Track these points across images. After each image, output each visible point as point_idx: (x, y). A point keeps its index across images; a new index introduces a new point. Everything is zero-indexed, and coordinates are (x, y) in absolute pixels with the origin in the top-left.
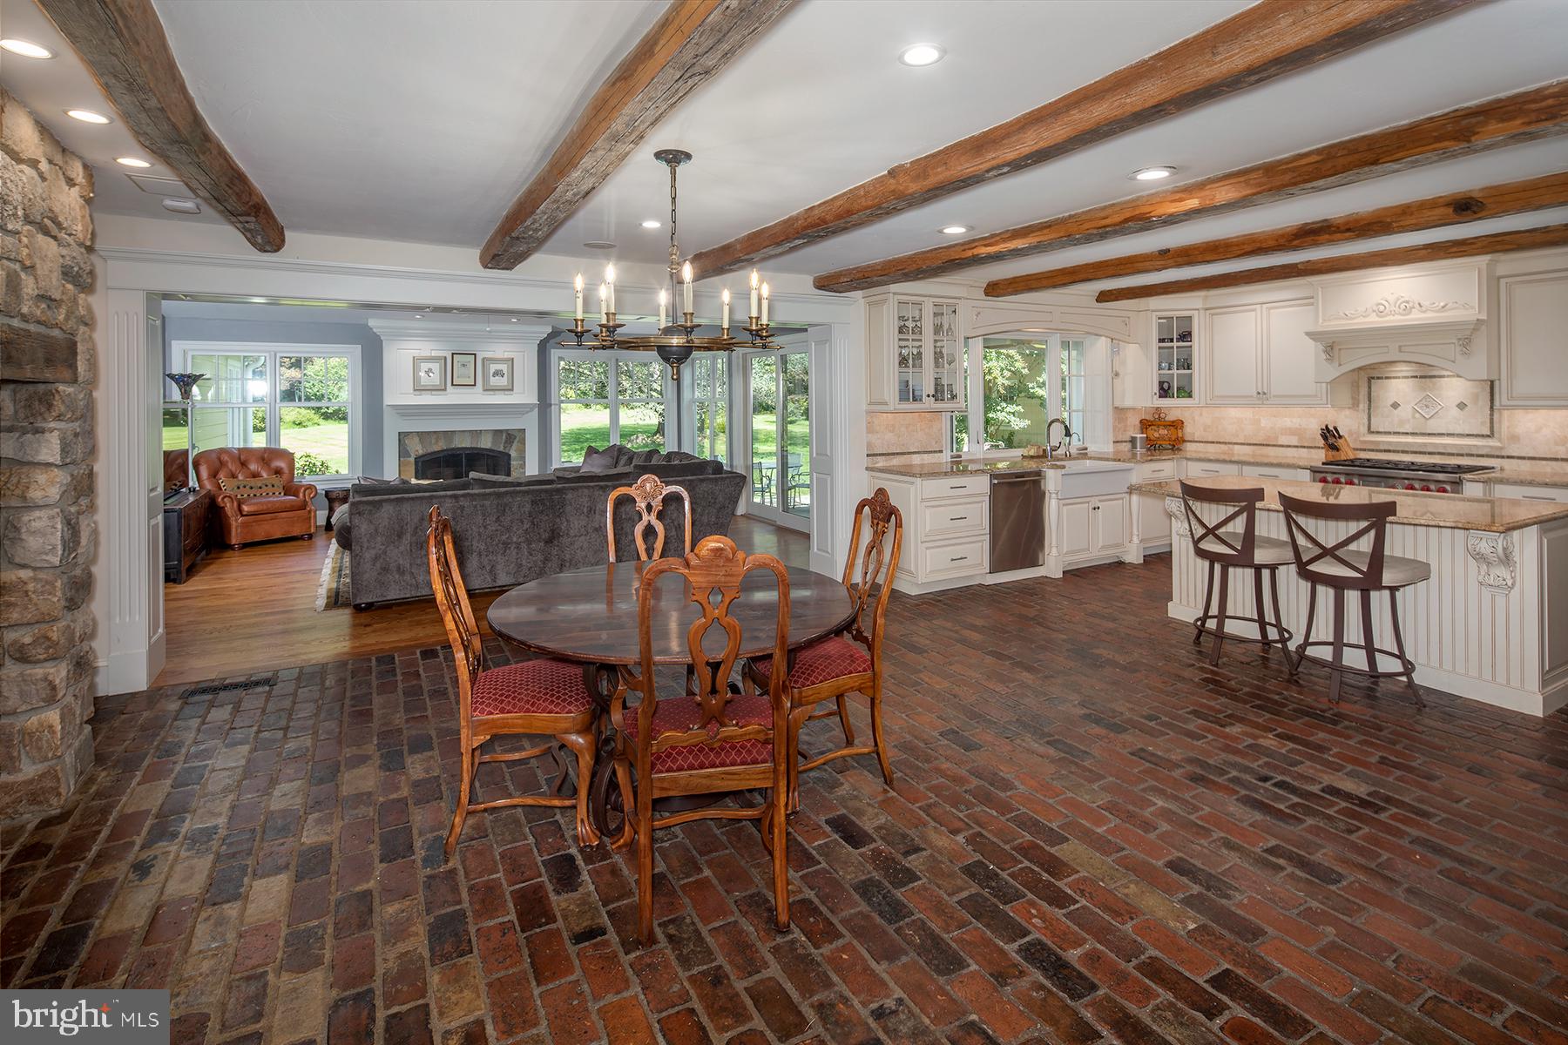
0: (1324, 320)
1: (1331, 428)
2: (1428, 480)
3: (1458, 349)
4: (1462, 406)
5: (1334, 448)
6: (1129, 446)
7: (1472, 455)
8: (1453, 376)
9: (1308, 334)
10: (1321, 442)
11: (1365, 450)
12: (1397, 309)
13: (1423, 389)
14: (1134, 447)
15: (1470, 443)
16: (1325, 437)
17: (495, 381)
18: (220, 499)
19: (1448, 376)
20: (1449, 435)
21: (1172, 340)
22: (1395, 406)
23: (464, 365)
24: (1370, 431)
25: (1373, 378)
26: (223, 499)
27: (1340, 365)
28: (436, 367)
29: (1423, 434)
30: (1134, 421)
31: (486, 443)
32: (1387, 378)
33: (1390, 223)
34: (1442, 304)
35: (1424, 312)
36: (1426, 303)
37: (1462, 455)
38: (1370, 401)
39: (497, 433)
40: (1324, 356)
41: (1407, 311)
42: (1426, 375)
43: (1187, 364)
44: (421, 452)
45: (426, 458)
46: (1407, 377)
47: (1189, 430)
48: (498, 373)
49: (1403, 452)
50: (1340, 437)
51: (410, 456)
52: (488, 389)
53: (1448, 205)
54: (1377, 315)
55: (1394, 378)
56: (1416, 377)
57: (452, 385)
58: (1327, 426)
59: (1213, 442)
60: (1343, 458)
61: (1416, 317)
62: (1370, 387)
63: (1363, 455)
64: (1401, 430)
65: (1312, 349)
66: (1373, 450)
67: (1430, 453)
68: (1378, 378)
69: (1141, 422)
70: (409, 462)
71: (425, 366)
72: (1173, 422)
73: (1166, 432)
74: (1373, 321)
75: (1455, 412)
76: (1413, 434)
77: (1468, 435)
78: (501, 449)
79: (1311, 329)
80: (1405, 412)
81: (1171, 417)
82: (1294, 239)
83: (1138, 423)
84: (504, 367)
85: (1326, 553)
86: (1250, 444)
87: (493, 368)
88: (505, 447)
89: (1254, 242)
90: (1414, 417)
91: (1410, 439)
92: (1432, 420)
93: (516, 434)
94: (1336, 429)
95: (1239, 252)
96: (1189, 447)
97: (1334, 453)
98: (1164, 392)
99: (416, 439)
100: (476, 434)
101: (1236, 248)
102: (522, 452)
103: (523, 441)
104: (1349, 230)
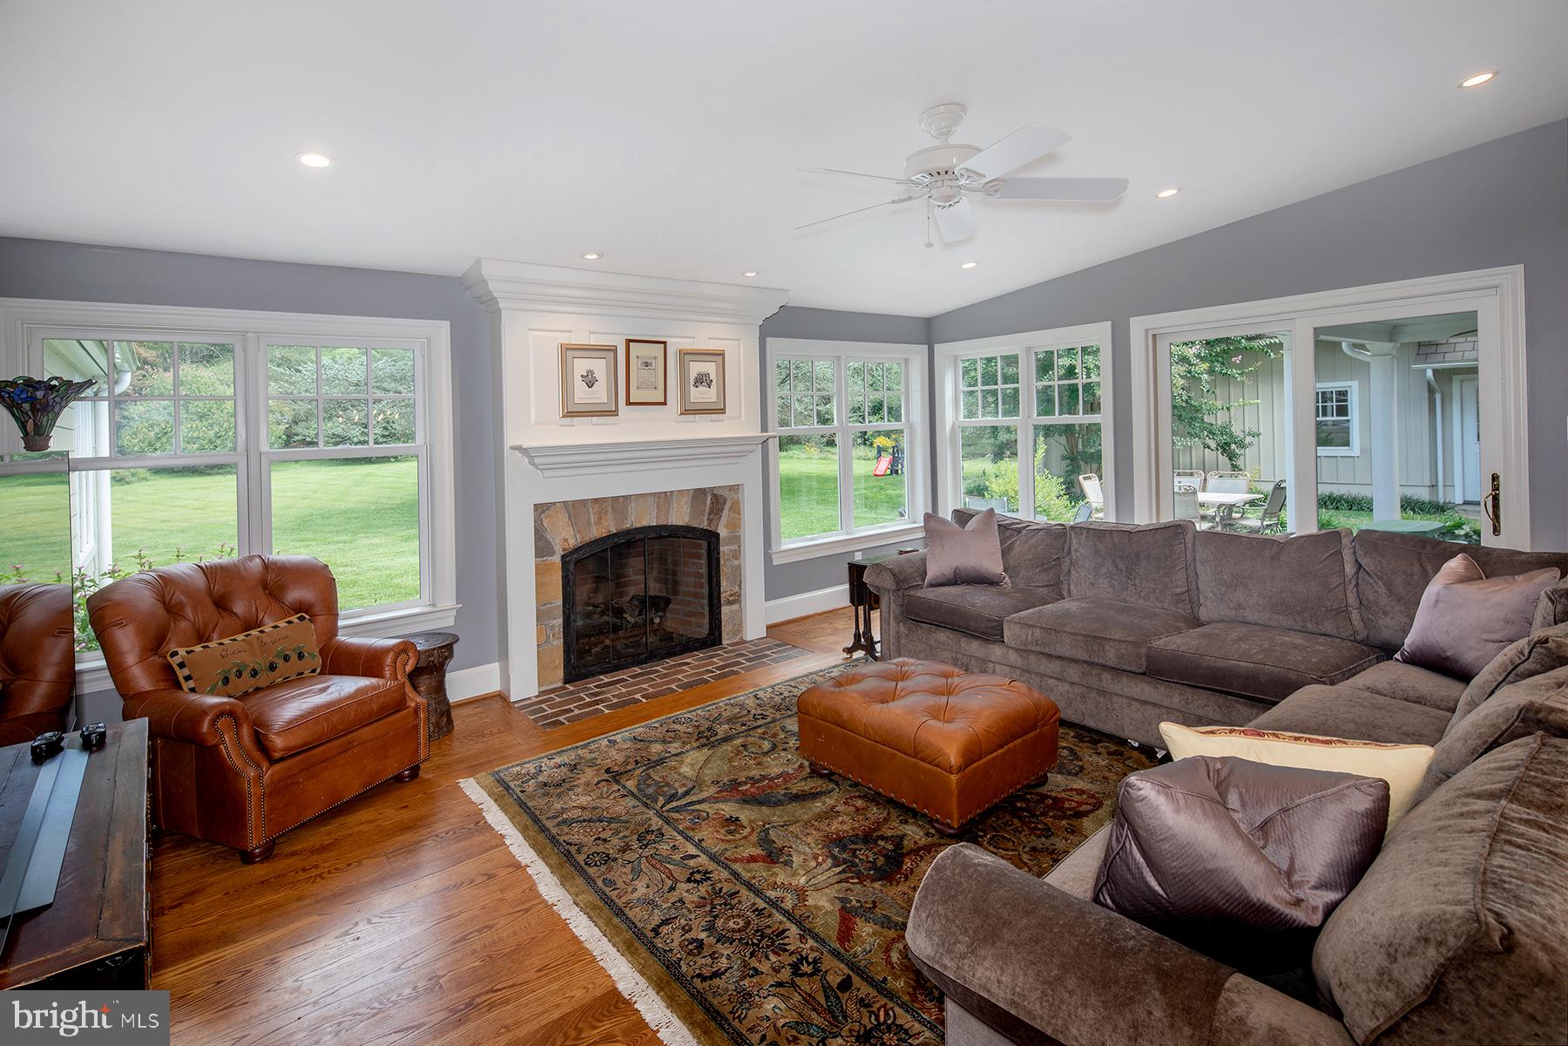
17: (699, 395)
18: (205, 727)
23: (647, 364)
26: (213, 723)
28: (599, 367)
31: (679, 516)
39: (699, 494)
44: (573, 543)
45: (580, 555)
48: (702, 380)
51: (553, 553)
52: (689, 411)
57: (629, 403)
70: (553, 564)
71: (581, 366)
78: (705, 525)
84: (710, 368)
87: (696, 368)
88: (710, 521)
93: (726, 494)
99: (563, 518)
100: (664, 498)
102: (735, 525)
103: (736, 509)
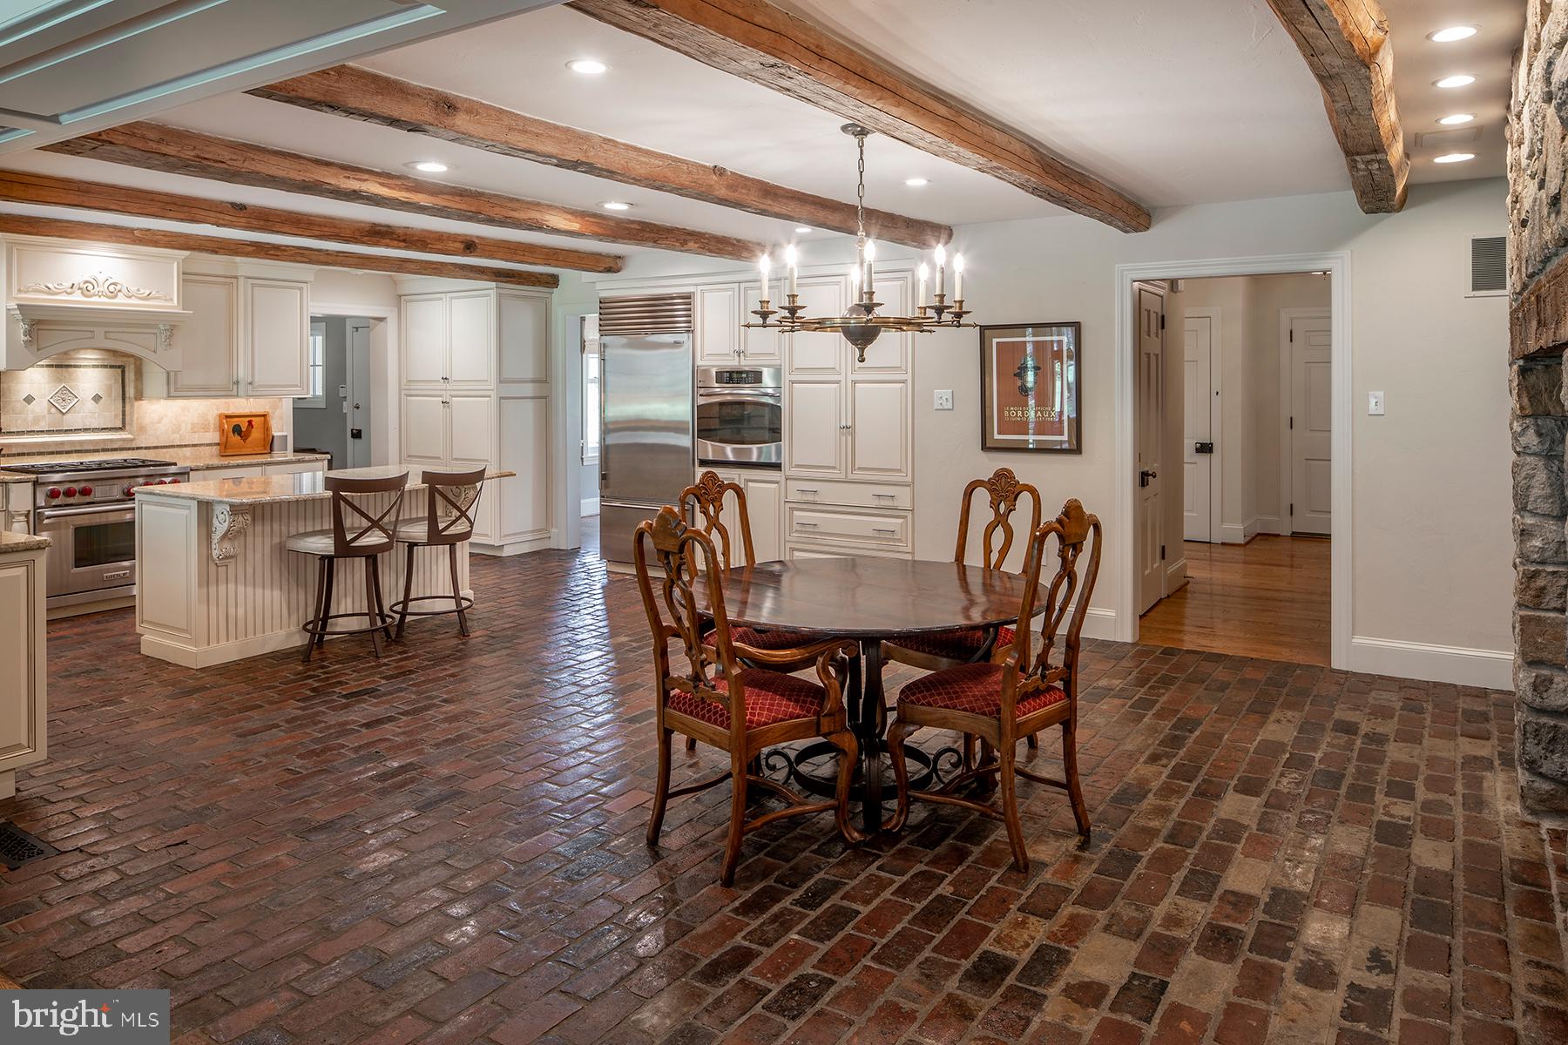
0: (19, 291)
3: (161, 339)
4: (97, 398)
12: (104, 291)
13: (59, 380)
15: (102, 437)
19: (85, 366)
20: (85, 430)
22: (29, 400)
29: (60, 432)
33: (428, 244)
34: (148, 292)
35: (130, 298)
36: (133, 289)
40: (23, 337)
41: (114, 295)
49: (39, 454)
53: (462, 242)
54: (85, 295)
61: (123, 303)
64: (37, 428)
67: (67, 453)
74: (78, 299)
75: (90, 404)
76: (49, 431)
77: (105, 429)
80: (40, 407)
89: (335, 227)
90: (50, 412)
91: (46, 438)
95: (317, 233)
101: (317, 228)
104: (404, 241)
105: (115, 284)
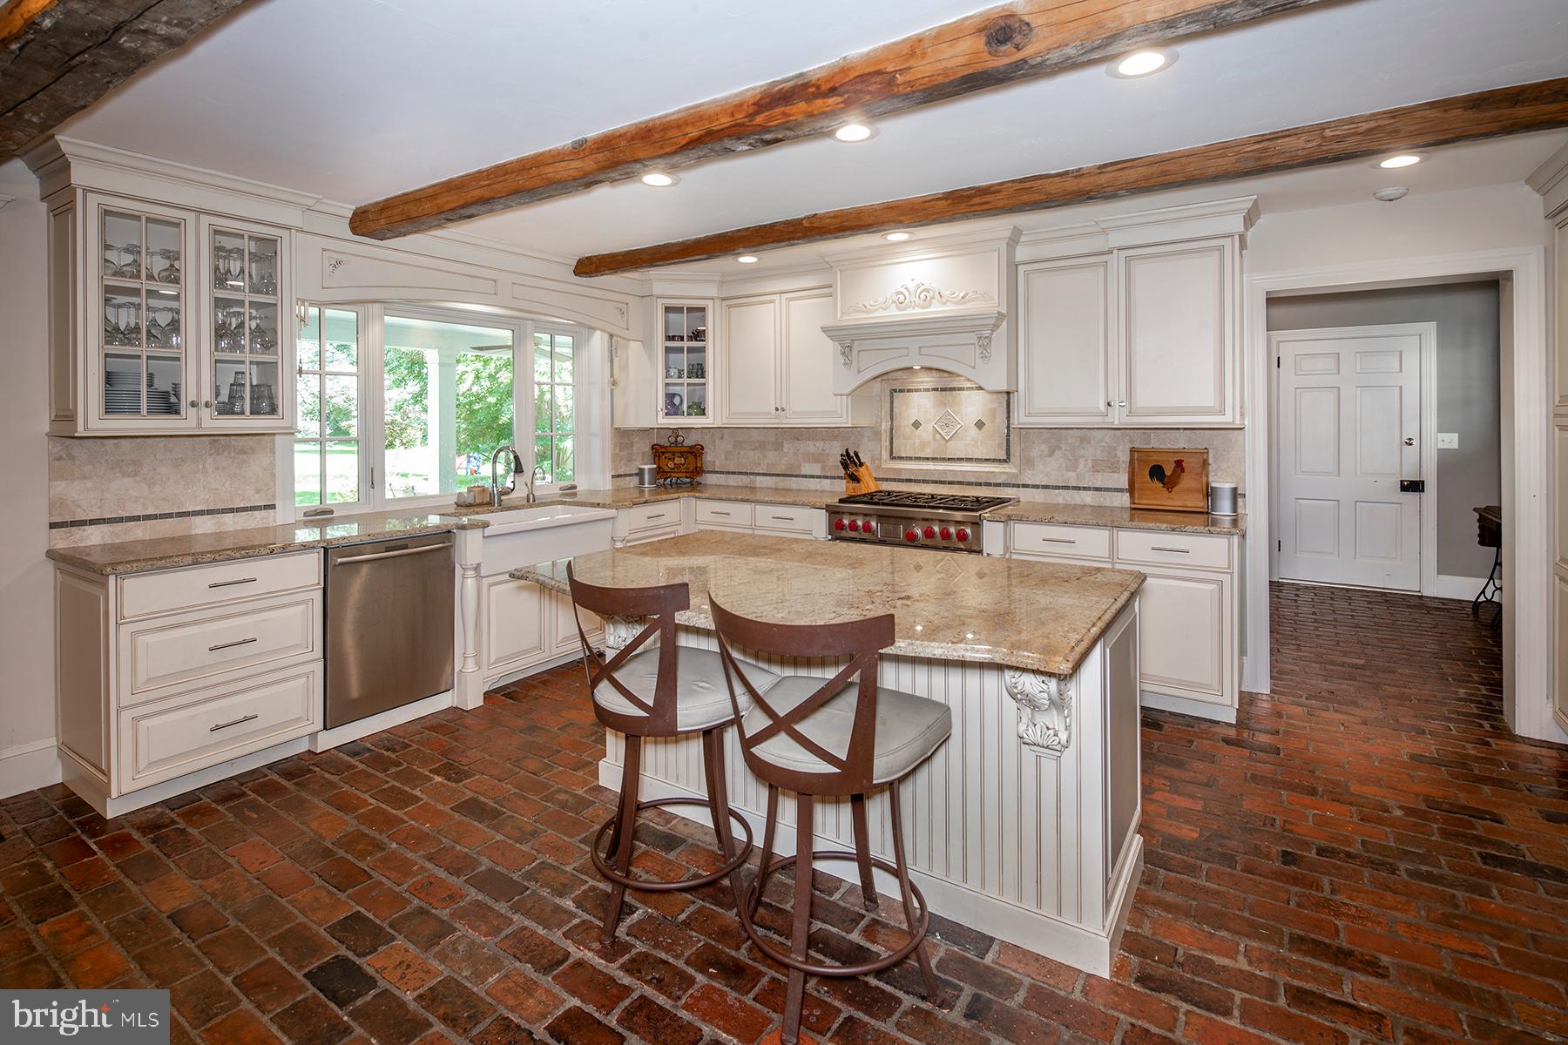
0: (842, 313)
1: (852, 454)
2: (948, 521)
3: (978, 351)
4: (980, 425)
5: (854, 478)
6: (636, 480)
7: (989, 484)
8: (972, 388)
9: (825, 330)
10: (842, 472)
11: (887, 480)
12: (917, 300)
13: (943, 404)
14: (642, 482)
15: (987, 469)
16: (845, 466)
19: (968, 389)
20: (969, 460)
21: (682, 338)
22: (917, 425)
24: (892, 457)
25: (895, 391)
27: (859, 372)
29: (943, 460)
30: (644, 447)
32: (909, 391)
34: (962, 294)
35: (945, 303)
36: (946, 293)
37: (980, 484)
38: (892, 419)
40: (841, 359)
41: (927, 302)
42: (947, 387)
43: (698, 371)
46: (928, 390)
47: (709, 457)
49: (925, 481)
50: (861, 464)
54: (898, 308)
55: (917, 390)
56: (936, 389)
58: (847, 451)
59: (734, 473)
60: (864, 491)
61: (937, 310)
62: (892, 403)
63: (886, 486)
64: (922, 455)
65: (830, 348)
66: (895, 480)
67: (951, 483)
68: (901, 391)
69: (653, 448)
72: (691, 447)
73: (683, 461)
74: (893, 314)
75: (974, 431)
76: (934, 459)
77: (987, 460)
79: (829, 323)
80: (925, 433)
81: (690, 441)
82: (757, 112)
83: (648, 449)
85: (781, 725)
86: (772, 475)
90: (934, 439)
91: (931, 466)
92: (951, 442)
94: (856, 455)
96: (710, 479)
97: (855, 485)
98: (672, 408)
105: (927, 290)
